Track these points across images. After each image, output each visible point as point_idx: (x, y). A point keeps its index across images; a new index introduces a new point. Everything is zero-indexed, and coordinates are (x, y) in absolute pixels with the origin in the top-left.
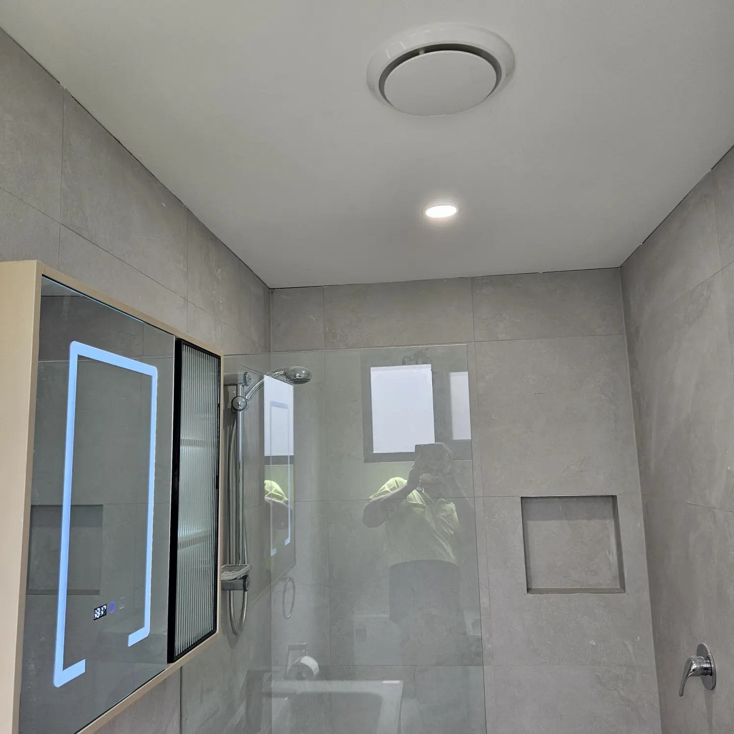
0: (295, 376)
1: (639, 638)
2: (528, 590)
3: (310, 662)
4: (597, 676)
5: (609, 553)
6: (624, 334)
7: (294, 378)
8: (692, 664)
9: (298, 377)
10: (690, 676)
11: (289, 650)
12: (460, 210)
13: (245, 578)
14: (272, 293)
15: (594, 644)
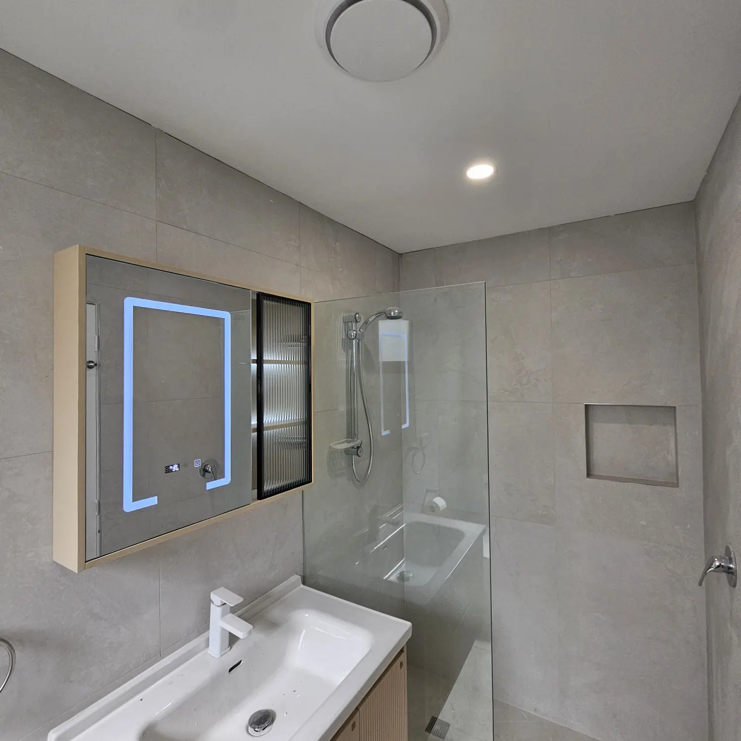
0: (391, 314)
1: (689, 526)
2: (589, 475)
3: (440, 502)
4: (646, 549)
5: (668, 453)
6: (694, 263)
7: (389, 316)
8: (714, 561)
9: (393, 315)
10: (711, 571)
11: (426, 493)
12: (497, 171)
13: (358, 447)
14: (401, 256)
15: (645, 524)
